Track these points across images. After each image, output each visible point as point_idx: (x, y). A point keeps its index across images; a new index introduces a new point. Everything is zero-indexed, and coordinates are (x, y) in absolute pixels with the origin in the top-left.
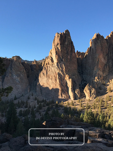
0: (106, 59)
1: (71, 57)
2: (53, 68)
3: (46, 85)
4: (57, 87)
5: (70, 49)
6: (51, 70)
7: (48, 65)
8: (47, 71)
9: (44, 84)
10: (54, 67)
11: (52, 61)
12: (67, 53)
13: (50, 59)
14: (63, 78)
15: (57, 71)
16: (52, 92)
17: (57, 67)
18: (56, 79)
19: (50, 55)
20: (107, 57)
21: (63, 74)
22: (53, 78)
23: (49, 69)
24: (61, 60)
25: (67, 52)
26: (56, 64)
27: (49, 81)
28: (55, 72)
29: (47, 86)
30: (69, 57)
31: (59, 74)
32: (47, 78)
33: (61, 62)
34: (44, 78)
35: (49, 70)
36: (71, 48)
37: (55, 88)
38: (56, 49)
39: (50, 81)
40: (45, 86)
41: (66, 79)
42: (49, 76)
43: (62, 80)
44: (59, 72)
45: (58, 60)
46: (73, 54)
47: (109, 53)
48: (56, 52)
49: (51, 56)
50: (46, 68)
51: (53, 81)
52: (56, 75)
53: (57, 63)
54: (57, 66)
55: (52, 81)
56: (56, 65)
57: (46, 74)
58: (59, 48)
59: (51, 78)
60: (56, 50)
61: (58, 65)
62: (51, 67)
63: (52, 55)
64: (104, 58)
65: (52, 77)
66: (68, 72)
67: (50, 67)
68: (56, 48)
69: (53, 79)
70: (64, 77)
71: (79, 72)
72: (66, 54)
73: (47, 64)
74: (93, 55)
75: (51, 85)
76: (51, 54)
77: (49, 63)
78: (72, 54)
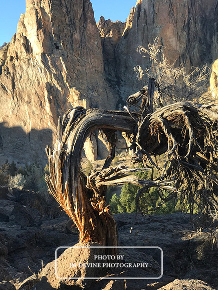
0: (184, 40)
1: (82, 35)
2: (30, 72)
3: (12, 122)
4: (45, 126)
5: (80, 12)
6: (25, 78)
7: (16, 63)
8: (13, 79)
9: (7, 120)
10: (34, 66)
11: (28, 48)
12: (72, 23)
13: (22, 41)
14: (61, 97)
15: (44, 80)
16: (32, 141)
17: (43, 66)
18: (41, 104)
19: (19, 30)
20: (185, 33)
21: (63, 86)
22: (34, 98)
23: (20, 73)
24: (55, 44)
25: (70, 21)
26: (39, 58)
27: (22, 108)
28: (39, 83)
29: (17, 124)
30: (77, 36)
31: (50, 88)
32: (16, 100)
33: (55, 50)
34: (7, 101)
35: (21, 77)
36: (84, 10)
37: (39, 127)
38: (37, 13)
39: (25, 107)
40: (11, 125)
41: (70, 100)
42: (20, 95)
43: (61, 104)
44: (49, 81)
45: (44, 45)
46: (90, 26)
47: (192, 21)
48: (39, 22)
49: (24, 35)
50: (11, 71)
51: (34, 109)
52: (42, 90)
53: (43, 55)
54: (44, 63)
55: (30, 108)
56: (40, 61)
57: (11, 88)
58: (47, 10)
59: (26, 99)
60: (37, 17)
61: (44, 61)
62: (25, 67)
63: (26, 31)
64: (179, 38)
65: (29, 97)
66: (75, 80)
67: (21, 68)
68: (39, 11)
69: (33, 103)
70: (66, 95)
71: (108, 80)
72: (69, 26)
73: (12, 58)
74: (146, 27)
75: (28, 121)
76: (25, 27)
77: (19, 55)
78: (85, 28)
